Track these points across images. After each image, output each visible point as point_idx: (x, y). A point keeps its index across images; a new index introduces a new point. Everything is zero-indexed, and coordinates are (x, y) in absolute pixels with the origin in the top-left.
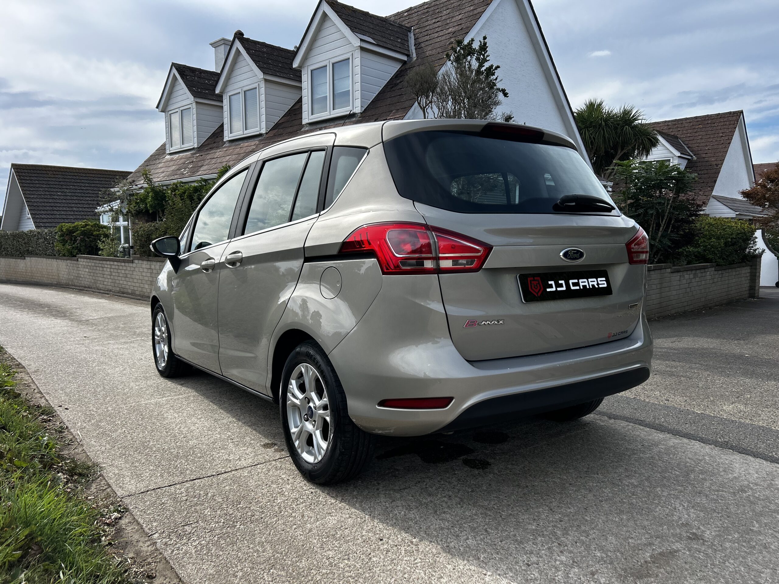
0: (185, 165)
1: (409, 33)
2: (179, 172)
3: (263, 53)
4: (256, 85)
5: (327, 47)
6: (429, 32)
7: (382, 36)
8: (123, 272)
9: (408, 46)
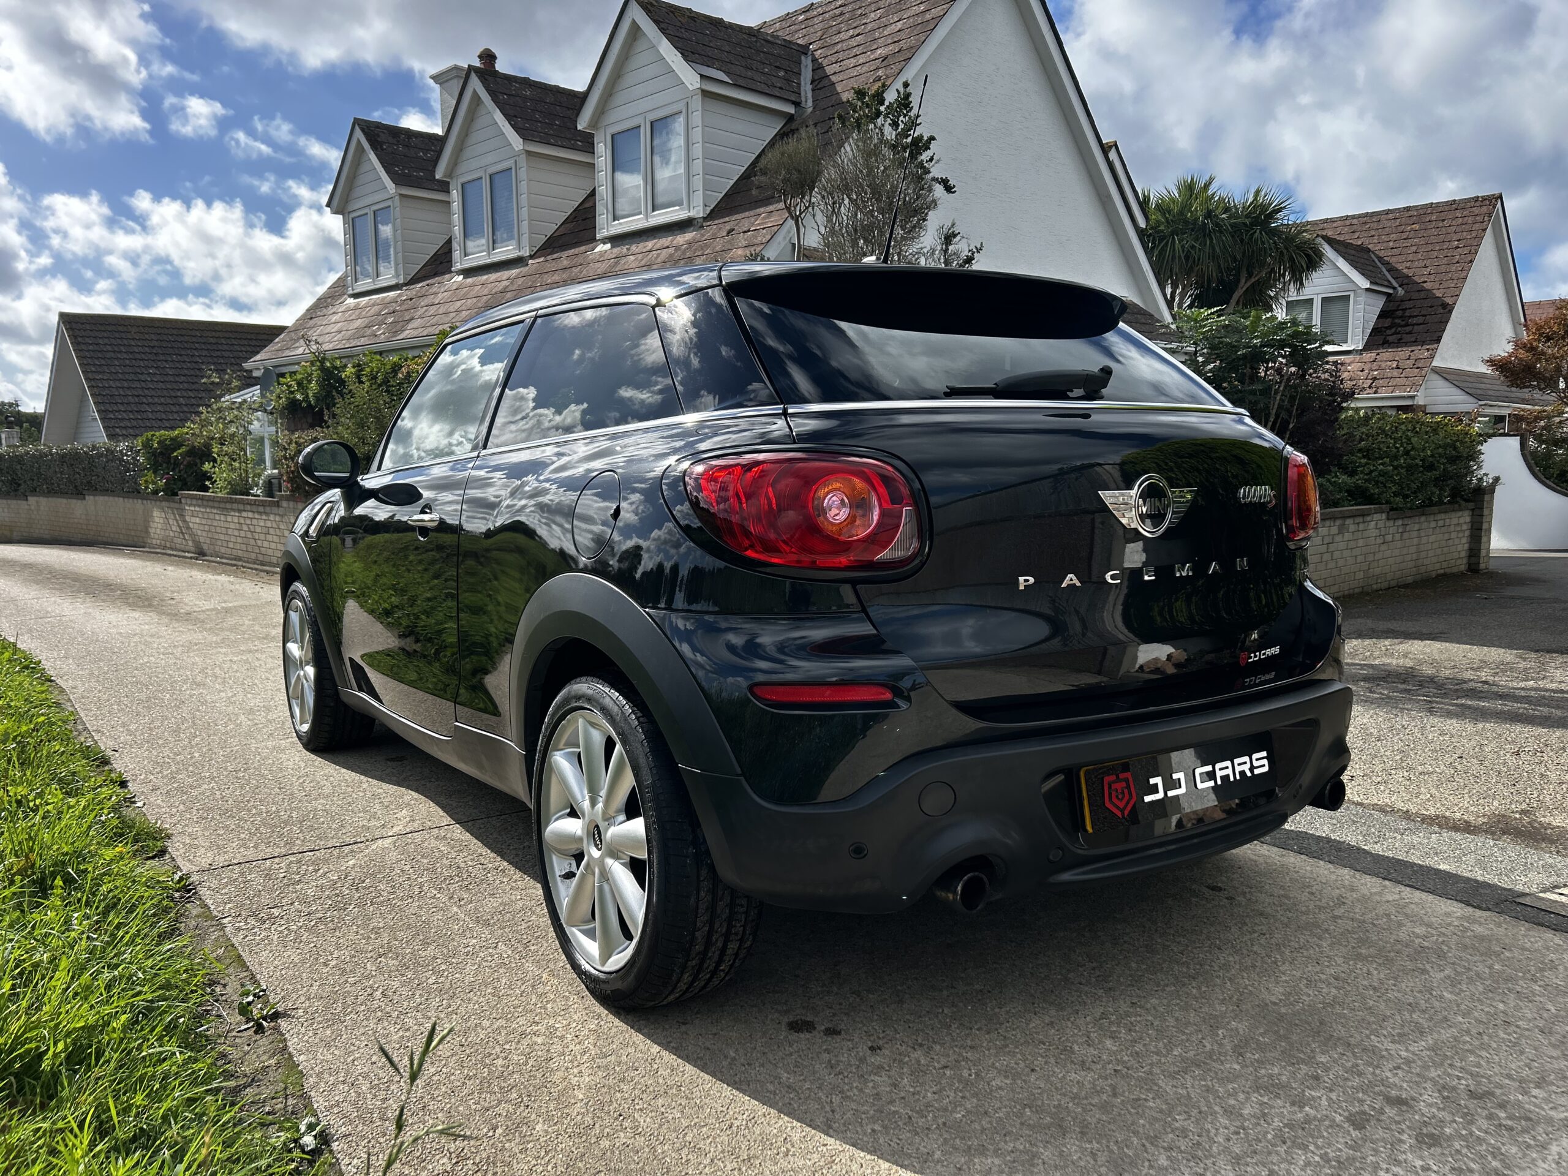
0: (380, 318)
1: (803, 58)
2: (369, 332)
3: (525, 99)
4: (509, 163)
5: (639, 90)
6: (841, 56)
7: (746, 68)
8: (262, 523)
9: (799, 84)
